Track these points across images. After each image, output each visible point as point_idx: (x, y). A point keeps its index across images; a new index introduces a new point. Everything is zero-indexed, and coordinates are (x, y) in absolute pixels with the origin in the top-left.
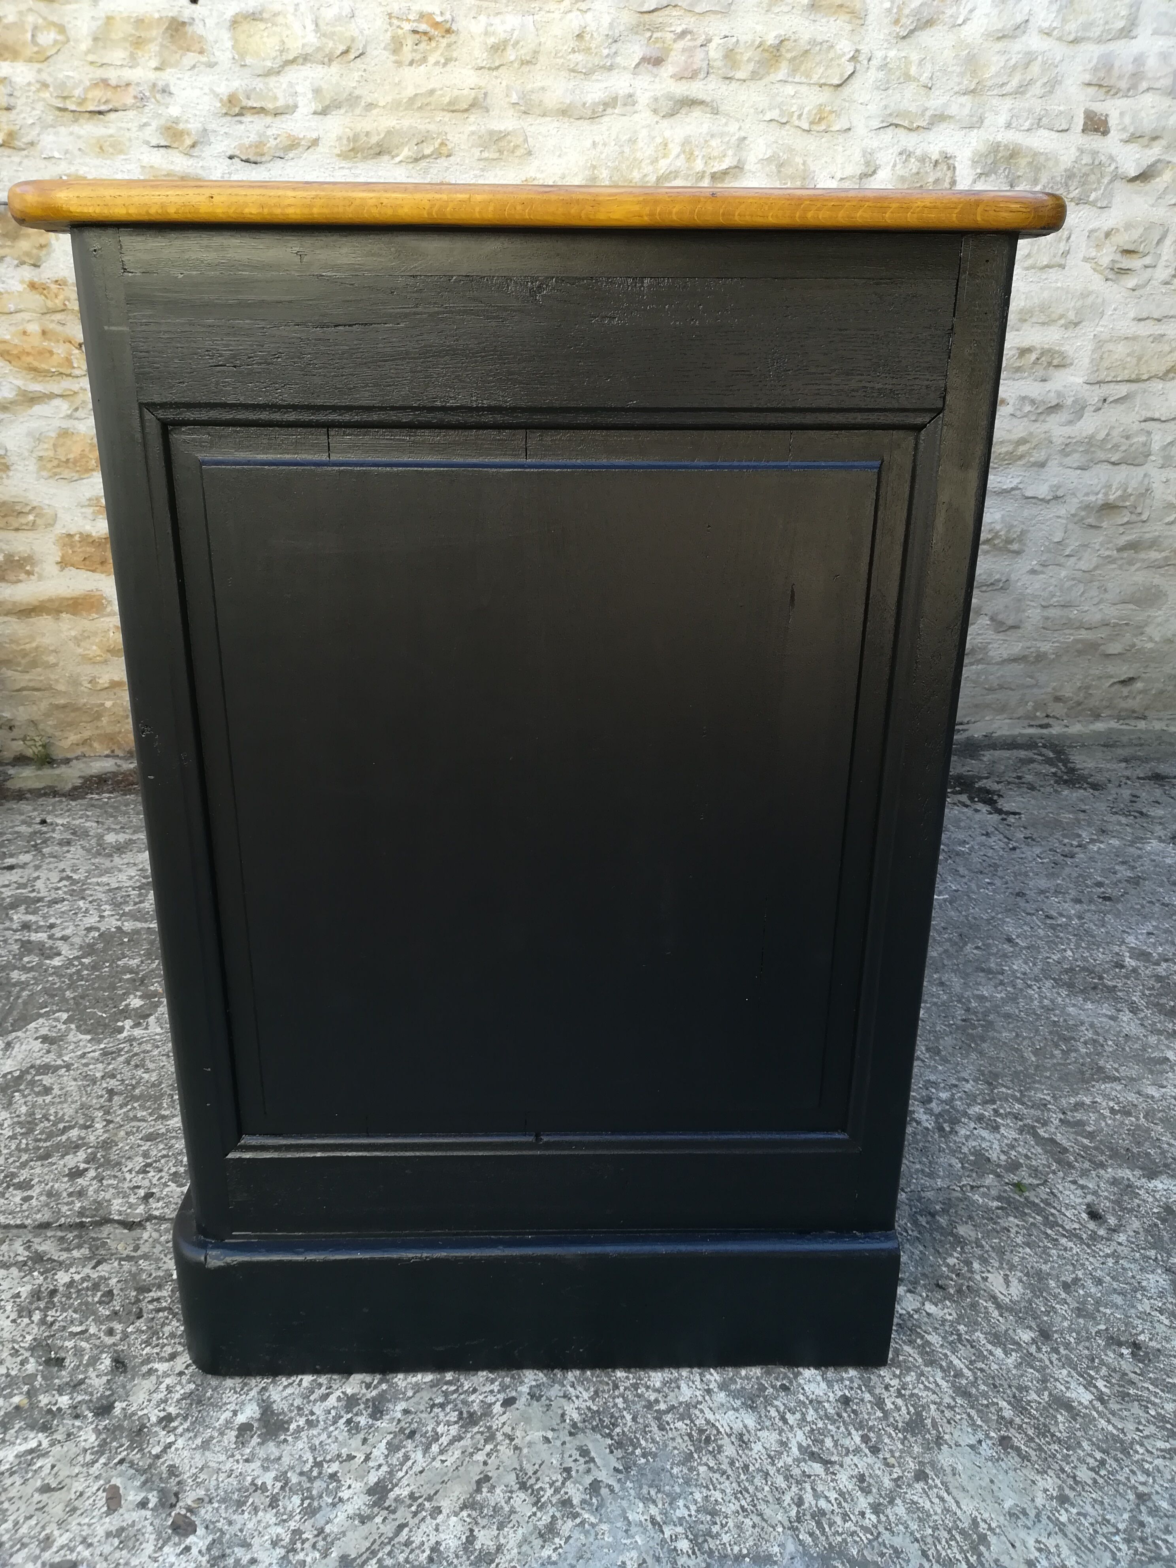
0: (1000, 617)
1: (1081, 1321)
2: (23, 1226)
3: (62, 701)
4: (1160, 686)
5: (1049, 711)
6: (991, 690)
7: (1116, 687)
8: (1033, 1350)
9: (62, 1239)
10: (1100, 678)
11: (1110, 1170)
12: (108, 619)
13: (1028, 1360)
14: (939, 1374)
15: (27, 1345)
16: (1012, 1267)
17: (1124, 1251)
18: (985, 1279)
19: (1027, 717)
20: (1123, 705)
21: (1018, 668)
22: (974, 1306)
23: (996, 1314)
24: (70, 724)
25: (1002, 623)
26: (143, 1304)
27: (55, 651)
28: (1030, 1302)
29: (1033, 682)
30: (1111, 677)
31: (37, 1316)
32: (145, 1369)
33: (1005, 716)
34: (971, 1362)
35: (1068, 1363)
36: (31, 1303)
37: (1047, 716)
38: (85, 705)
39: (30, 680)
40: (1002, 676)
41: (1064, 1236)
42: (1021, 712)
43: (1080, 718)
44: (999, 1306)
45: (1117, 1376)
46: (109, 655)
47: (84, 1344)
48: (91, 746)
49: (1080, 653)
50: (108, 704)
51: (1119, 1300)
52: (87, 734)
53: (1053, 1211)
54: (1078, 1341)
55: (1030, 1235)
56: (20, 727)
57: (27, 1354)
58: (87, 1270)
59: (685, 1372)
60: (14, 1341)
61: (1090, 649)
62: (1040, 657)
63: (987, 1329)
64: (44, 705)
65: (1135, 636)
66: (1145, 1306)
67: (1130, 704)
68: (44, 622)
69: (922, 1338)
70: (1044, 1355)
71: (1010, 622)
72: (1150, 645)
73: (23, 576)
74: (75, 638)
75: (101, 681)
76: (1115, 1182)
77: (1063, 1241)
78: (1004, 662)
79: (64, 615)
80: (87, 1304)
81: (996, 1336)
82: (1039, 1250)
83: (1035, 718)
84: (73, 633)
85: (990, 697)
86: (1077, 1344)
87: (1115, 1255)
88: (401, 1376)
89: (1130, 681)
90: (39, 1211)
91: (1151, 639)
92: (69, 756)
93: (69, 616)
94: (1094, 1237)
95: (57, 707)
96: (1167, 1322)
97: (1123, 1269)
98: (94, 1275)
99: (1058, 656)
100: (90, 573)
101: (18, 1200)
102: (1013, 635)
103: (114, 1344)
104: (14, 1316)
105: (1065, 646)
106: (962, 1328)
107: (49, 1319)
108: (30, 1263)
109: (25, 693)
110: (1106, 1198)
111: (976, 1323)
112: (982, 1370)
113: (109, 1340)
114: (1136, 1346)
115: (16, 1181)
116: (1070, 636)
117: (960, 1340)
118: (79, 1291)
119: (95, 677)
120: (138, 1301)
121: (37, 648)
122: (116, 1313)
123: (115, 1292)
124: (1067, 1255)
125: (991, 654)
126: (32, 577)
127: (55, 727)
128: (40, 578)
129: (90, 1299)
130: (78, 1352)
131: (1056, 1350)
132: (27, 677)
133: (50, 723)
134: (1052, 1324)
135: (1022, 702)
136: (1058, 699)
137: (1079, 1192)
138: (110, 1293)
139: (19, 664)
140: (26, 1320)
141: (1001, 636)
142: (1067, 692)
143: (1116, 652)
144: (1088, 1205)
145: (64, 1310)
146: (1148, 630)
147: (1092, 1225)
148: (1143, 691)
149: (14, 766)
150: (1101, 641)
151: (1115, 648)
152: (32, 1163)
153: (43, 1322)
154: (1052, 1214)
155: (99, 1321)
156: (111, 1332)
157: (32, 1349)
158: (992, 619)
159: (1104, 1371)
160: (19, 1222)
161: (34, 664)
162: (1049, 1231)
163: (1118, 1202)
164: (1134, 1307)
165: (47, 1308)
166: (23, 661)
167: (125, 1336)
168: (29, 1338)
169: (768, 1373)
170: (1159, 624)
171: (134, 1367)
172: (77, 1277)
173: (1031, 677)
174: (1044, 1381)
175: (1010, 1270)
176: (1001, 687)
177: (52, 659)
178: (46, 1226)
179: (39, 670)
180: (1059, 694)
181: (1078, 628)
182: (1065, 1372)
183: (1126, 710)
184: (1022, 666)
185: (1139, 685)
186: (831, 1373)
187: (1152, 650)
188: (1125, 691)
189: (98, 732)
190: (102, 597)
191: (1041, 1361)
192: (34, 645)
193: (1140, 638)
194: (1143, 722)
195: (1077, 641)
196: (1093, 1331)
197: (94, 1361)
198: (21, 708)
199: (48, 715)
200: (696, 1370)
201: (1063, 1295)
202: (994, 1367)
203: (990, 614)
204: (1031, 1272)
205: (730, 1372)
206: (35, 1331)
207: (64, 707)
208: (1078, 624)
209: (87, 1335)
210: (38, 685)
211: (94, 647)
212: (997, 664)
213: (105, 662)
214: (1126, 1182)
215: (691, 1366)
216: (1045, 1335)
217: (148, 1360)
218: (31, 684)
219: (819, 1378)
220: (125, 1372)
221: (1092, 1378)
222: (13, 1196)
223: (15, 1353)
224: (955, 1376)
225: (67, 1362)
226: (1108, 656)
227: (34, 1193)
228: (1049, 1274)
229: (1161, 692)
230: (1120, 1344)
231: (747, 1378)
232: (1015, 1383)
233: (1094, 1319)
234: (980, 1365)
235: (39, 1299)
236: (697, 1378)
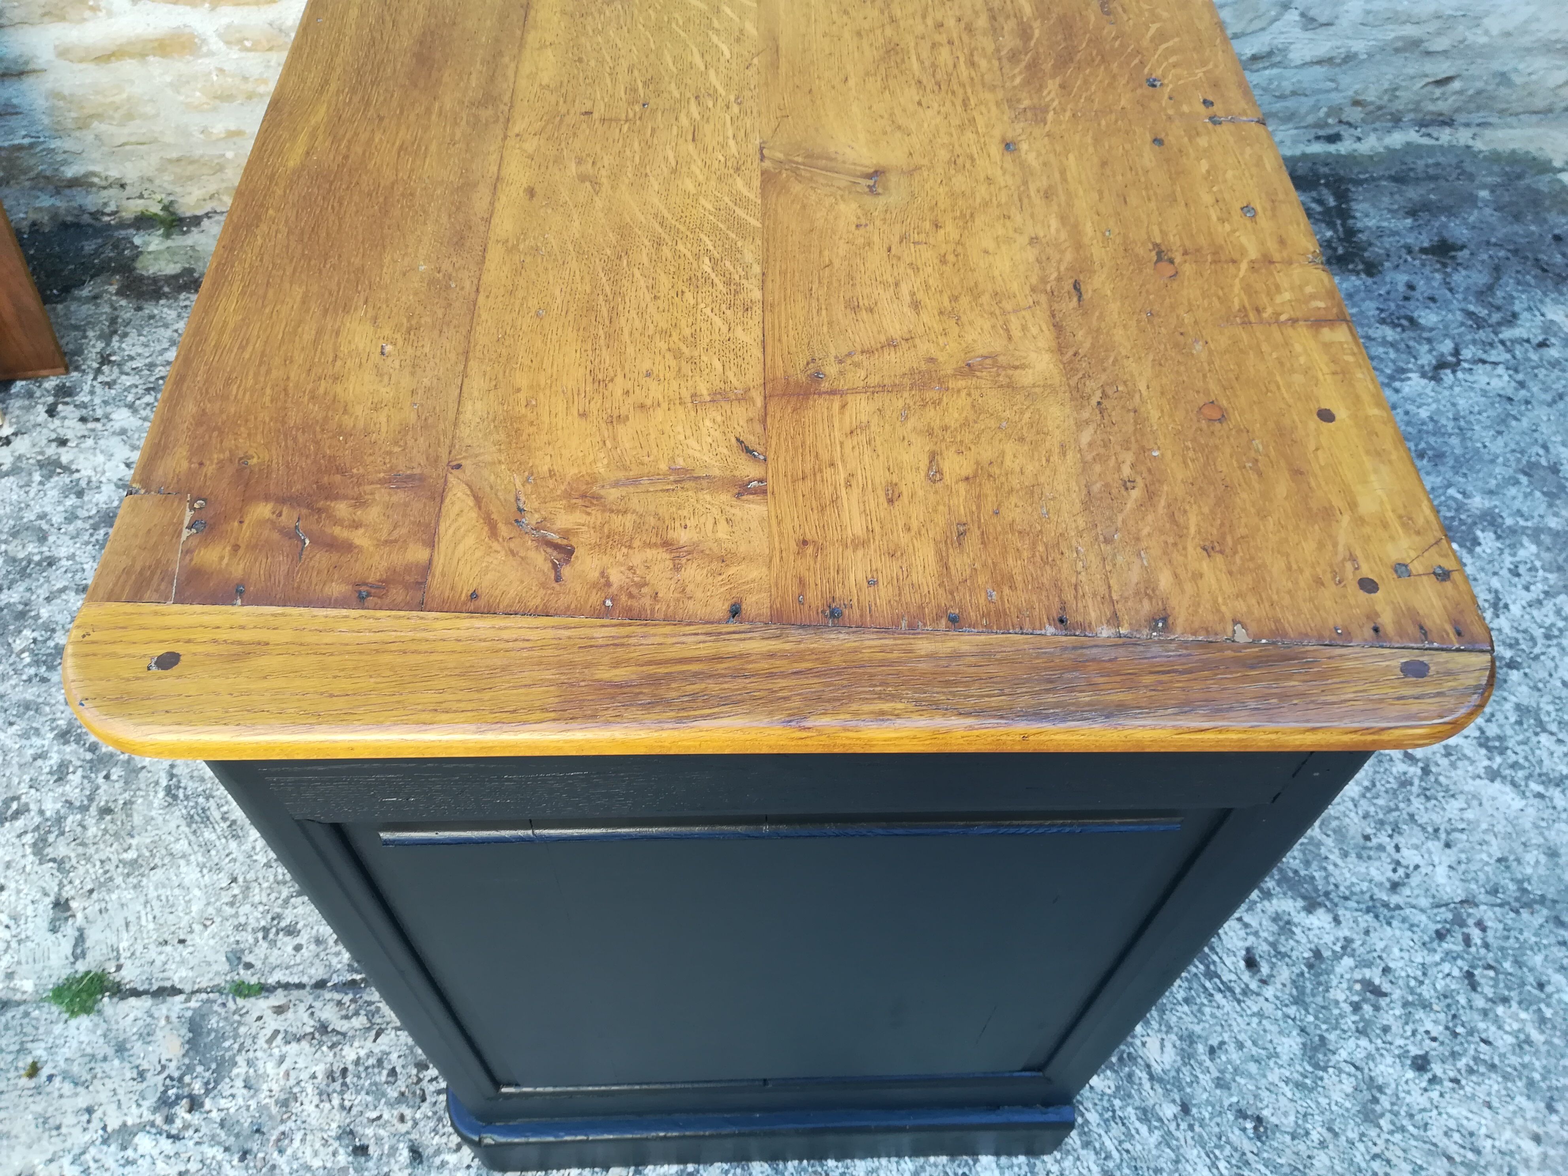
0: (1311, 13)
1: (1218, 1092)
2: (300, 986)
3: (174, 155)
4: (1480, 85)
5: (1344, 118)
6: (1282, 97)
7: (1429, 88)
8: (1172, 1127)
9: (339, 1003)
10: (1412, 78)
11: (1274, 901)
12: (207, 61)
13: (1167, 1139)
14: (1092, 1156)
15: (333, 1134)
16: (1169, 1029)
17: (1269, 1008)
18: (1144, 1044)
19: (1318, 125)
20: (1431, 107)
21: (1320, 71)
22: (1130, 1076)
23: (1147, 1085)
24: (190, 178)
25: (1313, 20)
26: (424, 1084)
27: (151, 100)
28: (1178, 1071)
29: (1333, 85)
30: (1426, 76)
31: (336, 1101)
32: (437, 1161)
33: (1291, 125)
34: (1121, 1142)
35: (1201, 1142)
36: (328, 1085)
37: (1340, 122)
38: (202, 156)
39: (131, 135)
40: (1299, 82)
41: (1220, 990)
42: (1310, 119)
43: (1377, 125)
44: (1152, 1078)
45: (1237, 1155)
46: (218, 102)
47: (382, 1132)
48: (220, 200)
49: (1397, 50)
50: (230, 155)
51: (1253, 1068)
52: (212, 188)
53: (1215, 958)
54: (1212, 1116)
55: (1190, 989)
56: (133, 185)
57: (336, 1144)
58: (369, 1044)
59: (884, 1161)
60: (322, 1130)
61: (1413, 46)
62: (1349, 58)
63: (1138, 1103)
64: (154, 160)
65: (1470, 28)
66: (1274, 1076)
67: (1442, 106)
68: (128, 67)
69: (1082, 1115)
70: (1182, 1134)
71: (1323, 19)
72: (1483, 40)
73: (87, 14)
74: (171, 84)
75: (215, 131)
76: (1276, 918)
77: (1218, 997)
78: (1304, 65)
79: (151, 58)
80: (375, 1084)
81: (1145, 1111)
82: (1195, 1008)
83: (1327, 125)
84: (168, 79)
85: (1279, 106)
86: (1211, 1119)
87: (1260, 1014)
88: (650, 1167)
89: (1448, 80)
90: (312, 964)
91: (1487, 32)
92: (199, 213)
93: (157, 59)
94: (1246, 991)
95: (170, 161)
96: (1289, 1095)
97: (1265, 1031)
98: (377, 1050)
99: (1370, 55)
100: (171, 6)
101: (289, 949)
102: (1324, 32)
103: (408, 1133)
104: (316, 1100)
105: (1381, 44)
106: (1117, 1103)
107: (347, 1104)
108: (317, 1035)
109: (128, 148)
110: (1266, 940)
111: (1130, 1096)
112: (1128, 1151)
113: (403, 1128)
114: (1259, 1120)
115: (283, 924)
116: (1391, 33)
117: (1114, 1117)
118: (367, 1068)
119: (206, 127)
120: (420, 1080)
121: (129, 99)
122: (402, 1094)
123: (398, 1070)
124: (1219, 1013)
125: (1291, 56)
126: (100, 14)
127: (173, 183)
128: (110, 14)
129: (377, 1079)
130: (379, 1140)
131: (1191, 1127)
132: (126, 131)
133: (166, 178)
134: (1192, 1097)
135: (1316, 108)
136: (1356, 103)
137: (1242, 933)
138: (393, 1072)
139: (112, 118)
140: (327, 1106)
141: (1309, 35)
142: (1371, 96)
143: (1439, 49)
144: (1248, 950)
145: (358, 1092)
146: (1486, 21)
147: (1246, 976)
148: (1461, 92)
149: (138, 229)
150: (1427, 37)
151: (1441, 44)
152: (293, 900)
153: (342, 1107)
154: (1214, 962)
155: (391, 1105)
156: (402, 1119)
157: (339, 1138)
158: (1303, 15)
159: (1228, 1150)
160: (297, 981)
161: (130, 116)
162: (1208, 984)
163: (1274, 945)
164: (1265, 1076)
165: (342, 1093)
166: (117, 115)
167: (416, 1124)
168: (334, 1125)
169: (953, 1161)
170: (1504, 15)
171: (428, 1158)
172: (362, 1053)
173: (1332, 80)
174: (1177, 1162)
175: (1167, 1033)
176: (1294, 93)
177: (149, 109)
178: (321, 985)
179: (138, 122)
180: (1359, 98)
181: (1404, 23)
182: (1195, 1152)
183: (1432, 113)
184: (1324, 69)
185: (1456, 85)
186: (1004, 1160)
187: (1484, 46)
188: (1438, 92)
189: (224, 185)
190: (192, 36)
191: (1177, 1140)
192: (125, 96)
193: (1474, 30)
194: (1448, 130)
195: (1397, 38)
196: (1226, 1104)
197: (394, 1150)
198: (128, 165)
199: (161, 170)
200: (894, 1159)
201: (1208, 1063)
202: (1139, 1147)
203: (1301, 9)
204: (1185, 1033)
205: (922, 1160)
206: (337, 1117)
207: (179, 160)
208: (1404, 18)
209: (382, 1121)
210: (143, 140)
211: (198, 94)
212: (1296, 67)
213: (215, 109)
214: (1286, 918)
215: (889, 1156)
216: (1185, 1109)
217: (438, 1152)
218: (133, 139)
219: (994, 1165)
220: (421, 1162)
221: (1216, 1157)
222: (284, 944)
223: (326, 1143)
224: (1105, 1159)
225: (371, 1150)
226: (1428, 53)
227: (303, 939)
228: (1199, 1037)
229: (1479, 93)
230: (1245, 1117)
231: (936, 1165)
232: (1152, 1165)
233: (1229, 1089)
234: (1127, 1145)
235: (334, 1081)
236: (894, 1166)
